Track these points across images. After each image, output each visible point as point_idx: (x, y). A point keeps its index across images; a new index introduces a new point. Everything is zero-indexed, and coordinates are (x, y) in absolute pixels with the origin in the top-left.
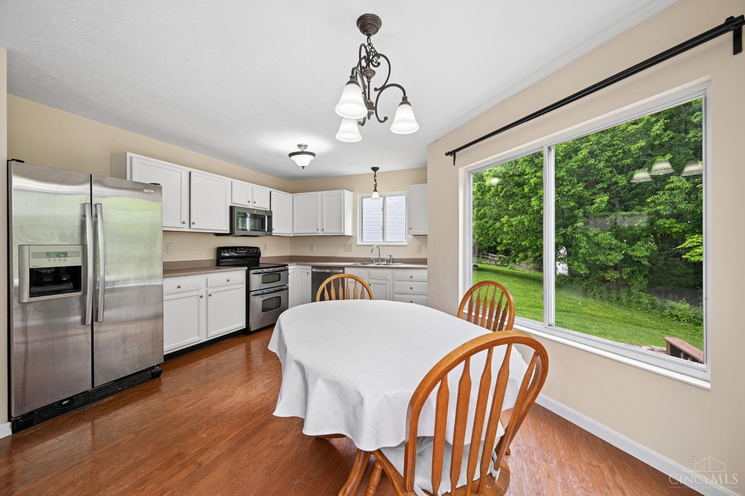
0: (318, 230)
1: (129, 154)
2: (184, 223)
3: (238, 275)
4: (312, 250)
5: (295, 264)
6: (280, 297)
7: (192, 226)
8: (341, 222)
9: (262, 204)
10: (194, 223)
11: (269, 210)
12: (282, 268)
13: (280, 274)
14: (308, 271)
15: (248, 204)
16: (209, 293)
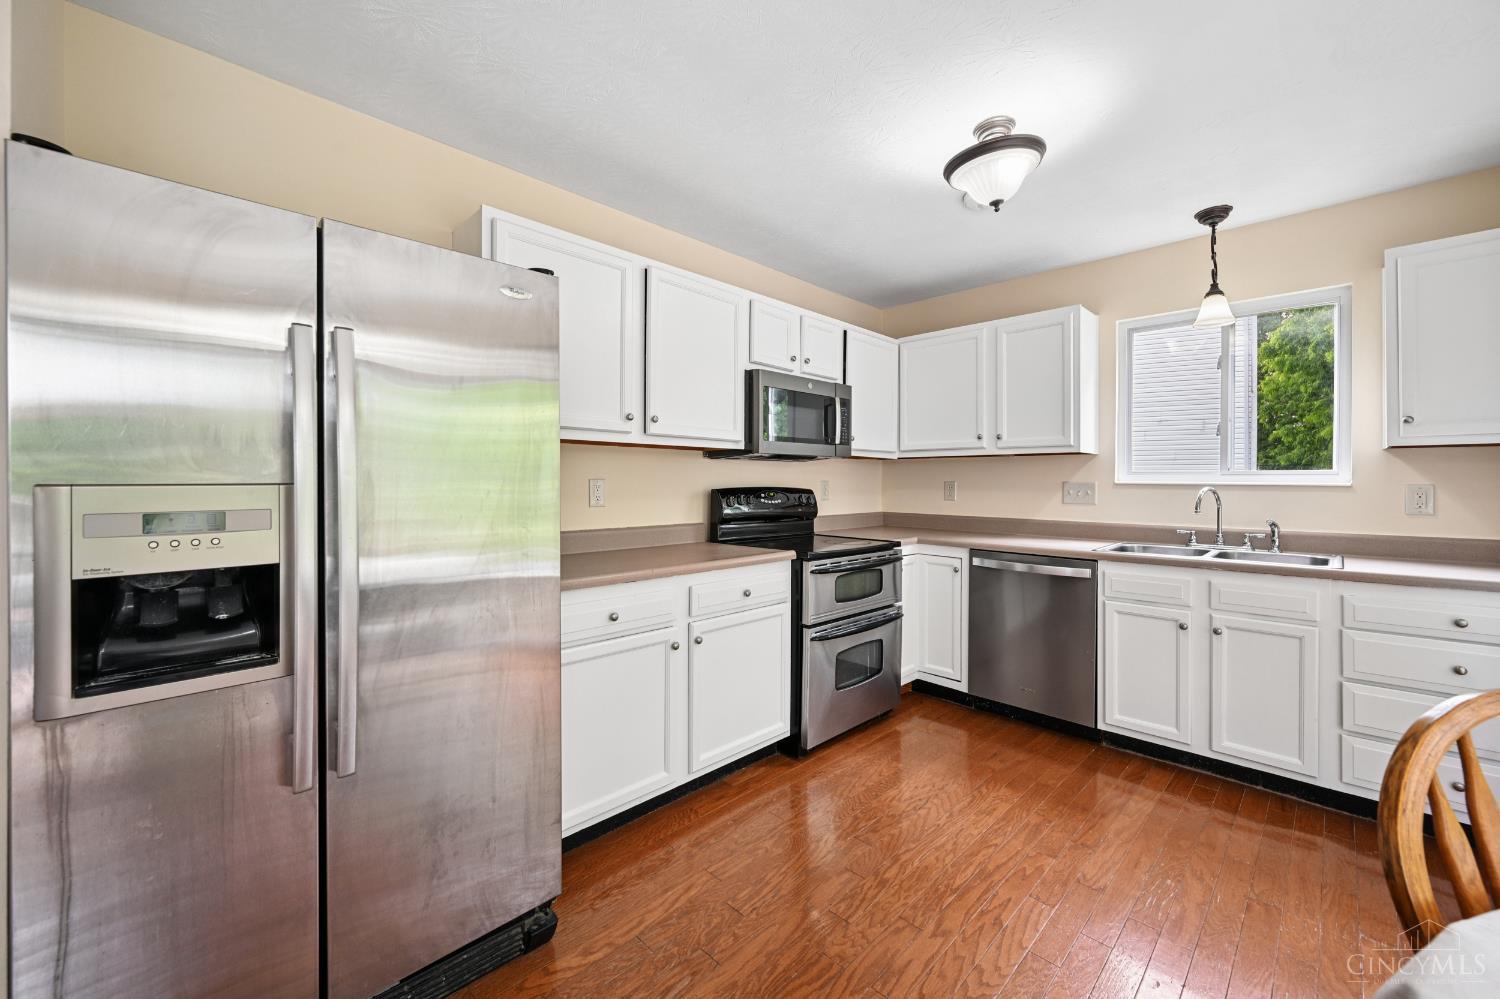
0: (979, 438)
1: (488, 213)
2: (629, 418)
3: (771, 572)
4: (949, 497)
5: (916, 539)
6: (880, 641)
7: (652, 428)
8: (1066, 411)
9: (824, 368)
10: (654, 420)
11: (841, 382)
12: (887, 554)
13: (881, 571)
14: (957, 563)
15: (789, 365)
16: (695, 634)
